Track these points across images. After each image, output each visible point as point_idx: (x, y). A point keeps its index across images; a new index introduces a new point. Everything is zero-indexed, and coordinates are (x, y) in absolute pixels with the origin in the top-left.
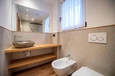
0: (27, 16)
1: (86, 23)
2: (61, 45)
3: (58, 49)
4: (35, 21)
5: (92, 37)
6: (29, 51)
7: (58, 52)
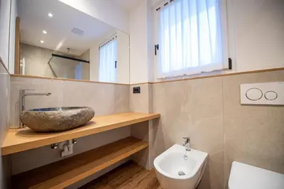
0: (45, 32)
1: (230, 61)
2: (159, 115)
3: (150, 124)
4: (66, 51)
5: (251, 92)
6: (71, 142)
7: (151, 132)
